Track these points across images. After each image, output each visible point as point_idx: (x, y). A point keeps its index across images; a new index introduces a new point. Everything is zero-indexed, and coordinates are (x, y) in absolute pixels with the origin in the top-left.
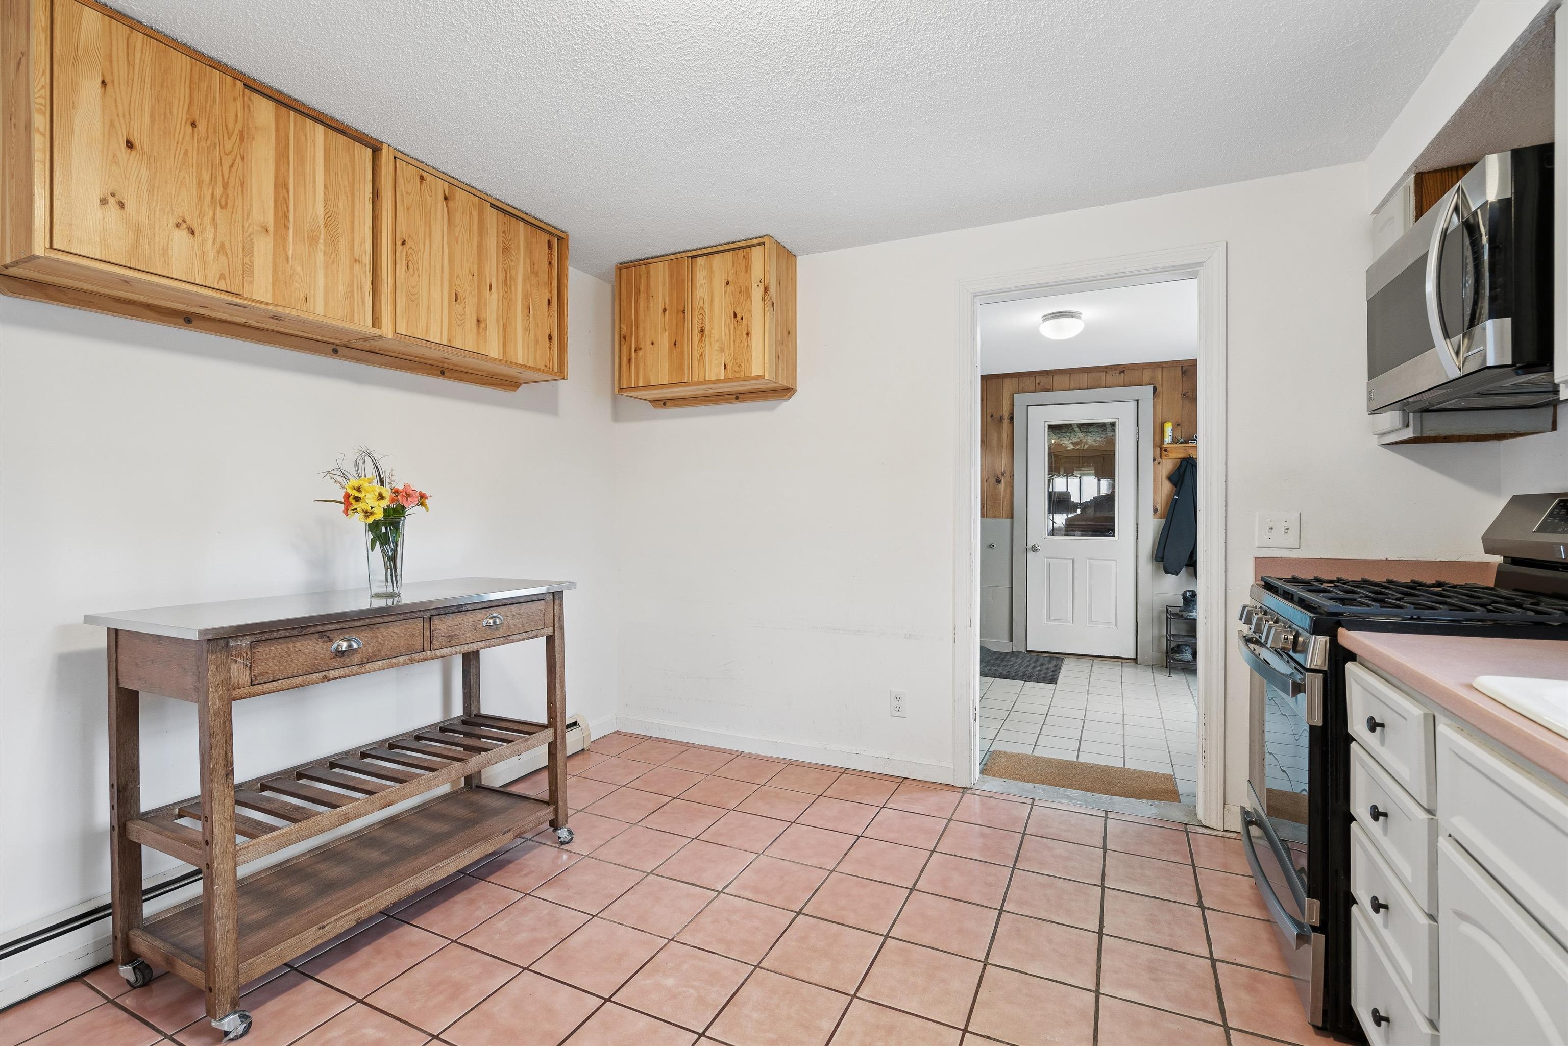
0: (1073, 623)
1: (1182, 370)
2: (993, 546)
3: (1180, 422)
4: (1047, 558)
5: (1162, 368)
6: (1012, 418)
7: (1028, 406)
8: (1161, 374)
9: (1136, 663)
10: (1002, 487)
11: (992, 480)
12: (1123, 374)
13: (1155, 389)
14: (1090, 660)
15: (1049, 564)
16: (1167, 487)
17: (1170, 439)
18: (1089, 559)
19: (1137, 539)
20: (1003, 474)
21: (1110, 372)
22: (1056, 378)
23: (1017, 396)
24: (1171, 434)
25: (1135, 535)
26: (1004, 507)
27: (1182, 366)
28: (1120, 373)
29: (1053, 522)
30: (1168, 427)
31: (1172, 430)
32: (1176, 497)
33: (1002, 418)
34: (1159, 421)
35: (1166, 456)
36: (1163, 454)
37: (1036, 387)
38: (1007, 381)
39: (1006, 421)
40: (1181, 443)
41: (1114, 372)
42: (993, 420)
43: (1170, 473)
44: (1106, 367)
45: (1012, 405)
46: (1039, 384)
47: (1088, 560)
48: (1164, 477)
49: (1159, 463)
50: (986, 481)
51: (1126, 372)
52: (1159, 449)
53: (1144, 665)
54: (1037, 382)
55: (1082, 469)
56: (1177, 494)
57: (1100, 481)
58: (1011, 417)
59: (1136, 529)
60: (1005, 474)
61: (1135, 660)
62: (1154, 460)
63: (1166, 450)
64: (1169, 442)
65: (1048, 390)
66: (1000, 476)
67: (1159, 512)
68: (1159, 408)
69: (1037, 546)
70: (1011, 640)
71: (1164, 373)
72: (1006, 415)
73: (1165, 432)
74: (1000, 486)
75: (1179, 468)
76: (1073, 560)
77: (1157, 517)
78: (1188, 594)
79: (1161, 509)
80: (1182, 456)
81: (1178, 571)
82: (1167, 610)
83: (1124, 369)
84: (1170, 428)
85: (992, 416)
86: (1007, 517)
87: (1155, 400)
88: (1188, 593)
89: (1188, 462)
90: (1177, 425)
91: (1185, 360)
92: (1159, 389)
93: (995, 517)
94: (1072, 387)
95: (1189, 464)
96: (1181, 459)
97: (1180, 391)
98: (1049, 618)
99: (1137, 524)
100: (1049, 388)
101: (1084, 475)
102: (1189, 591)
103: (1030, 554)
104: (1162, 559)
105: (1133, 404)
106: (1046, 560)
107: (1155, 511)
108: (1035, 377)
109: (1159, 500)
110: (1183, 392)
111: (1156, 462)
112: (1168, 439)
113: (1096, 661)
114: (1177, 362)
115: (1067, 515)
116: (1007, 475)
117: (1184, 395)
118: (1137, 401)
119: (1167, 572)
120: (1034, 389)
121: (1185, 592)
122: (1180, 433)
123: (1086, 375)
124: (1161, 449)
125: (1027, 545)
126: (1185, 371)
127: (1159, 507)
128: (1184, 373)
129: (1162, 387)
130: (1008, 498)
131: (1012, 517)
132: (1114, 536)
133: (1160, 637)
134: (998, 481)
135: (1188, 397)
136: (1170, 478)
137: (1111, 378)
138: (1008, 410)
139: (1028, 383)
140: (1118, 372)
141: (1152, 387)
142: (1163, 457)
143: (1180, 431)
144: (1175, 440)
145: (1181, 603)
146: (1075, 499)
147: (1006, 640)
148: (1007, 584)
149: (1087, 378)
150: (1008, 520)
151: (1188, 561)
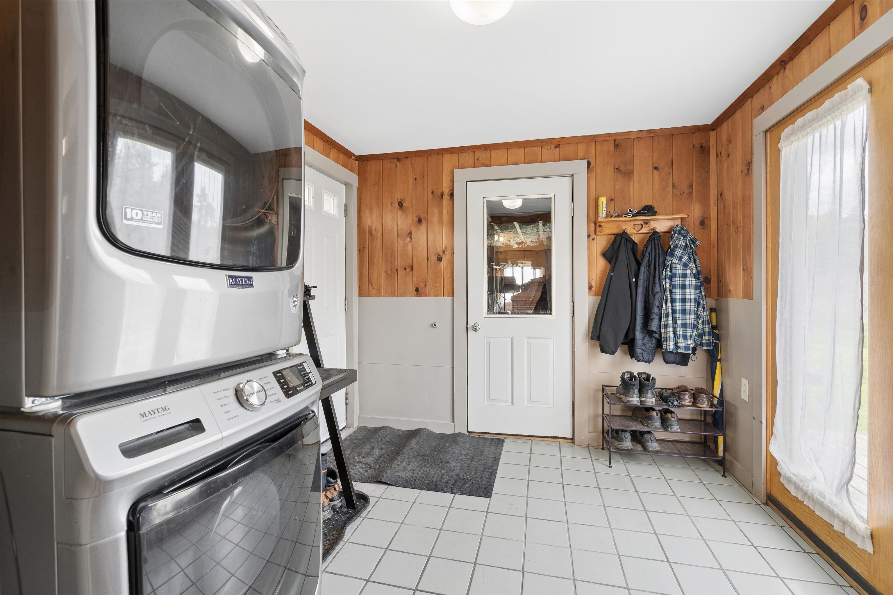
0: (512, 403)
1: (615, 144)
2: (435, 325)
3: (613, 197)
4: (487, 337)
5: (596, 142)
6: (452, 195)
7: (467, 182)
8: (594, 148)
9: (573, 442)
10: (442, 265)
11: (434, 258)
12: (558, 149)
13: (589, 164)
14: (528, 440)
15: (489, 343)
16: (601, 263)
17: (604, 213)
18: (528, 338)
19: (573, 316)
20: (443, 252)
21: (545, 147)
22: (494, 153)
23: (455, 171)
24: (605, 209)
25: (571, 312)
26: (445, 285)
27: (615, 140)
28: (556, 147)
29: (505, 299)
30: (603, 201)
31: (607, 205)
32: (611, 274)
33: (442, 195)
34: (593, 196)
35: (600, 232)
36: (597, 230)
37: (474, 162)
38: (447, 157)
39: (446, 198)
40: (616, 217)
41: (549, 147)
42: (434, 196)
43: (603, 250)
44: (542, 141)
45: (452, 181)
46: (478, 159)
47: (526, 339)
48: (598, 253)
49: (593, 239)
50: (428, 259)
51: (561, 146)
52: (593, 224)
53: (581, 446)
54: (476, 157)
55: (524, 262)
56: (613, 270)
57: (535, 270)
58: (451, 193)
59: (571, 307)
60: (445, 252)
61: (572, 439)
62: (589, 236)
63: (600, 226)
64: (604, 217)
65: (487, 166)
66: (441, 254)
67: (594, 289)
68: (593, 182)
69: (477, 325)
70: (454, 422)
71: (597, 147)
72: (446, 191)
73: (599, 207)
74: (441, 264)
75: (613, 244)
76: (512, 339)
77: (591, 294)
78: (626, 376)
79: (596, 286)
80: (615, 231)
81: (614, 350)
82: (603, 390)
83: (559, 143)
84: (605, 202)
85: (433, 193)
86: (448, 297)
87: (589, 175)
88: (626, 374)
89: (622, 237)
90: (611, 200)
91: (619, 133)
92: (593, 163)
93: (436, 296)
94: (509, 162)
95: (623, 239)
96: (614, 235)
97: (613, 166)
98: (489, 399)
99: (573, 302)
100: (487, 163)
101: (525, 266)
102: (627, 373)
103: (471, 333)
104: (598, 338)
105: (569, 179)
106: (486, 339)
107: (590, 288)
108: (474, 152)
109: (594, 277)
110: (616, 167)
111: (591, 238)
112: (602, 214)
113: (536, 441)
114: (610, 135)
115: (513, 293)
116: (448, 253)
117: (617, 169)
118: (572, 176)
119: (603, 351)
120: (473, 165)
121: (624, 374)
122: (613, 208)
123: (522, 150)
124: (595, 224)
125: (467, 324)
126: (617, 145)
127: (593, 284)
128: (616, 146)
129: (596, 161)
130: (449, 276)
131: (453, 296)
132: (551, 314)
133: (596, 416)
134: (440, 259)
135: (620, 172)
136: (604, 255)
137: (546, 152)
138: (448, 186)
139: (468, 157)
140: (553, 146)
141: (586, 161)
142: (598, 233)
143: (613, 206)
144: (609, 215)
145: (619, 383)
146: (518, 282)
147: (449, 421)
148: (450, 365)
149: (523, 153)
150: (450, 299)
151: (624, 339)
